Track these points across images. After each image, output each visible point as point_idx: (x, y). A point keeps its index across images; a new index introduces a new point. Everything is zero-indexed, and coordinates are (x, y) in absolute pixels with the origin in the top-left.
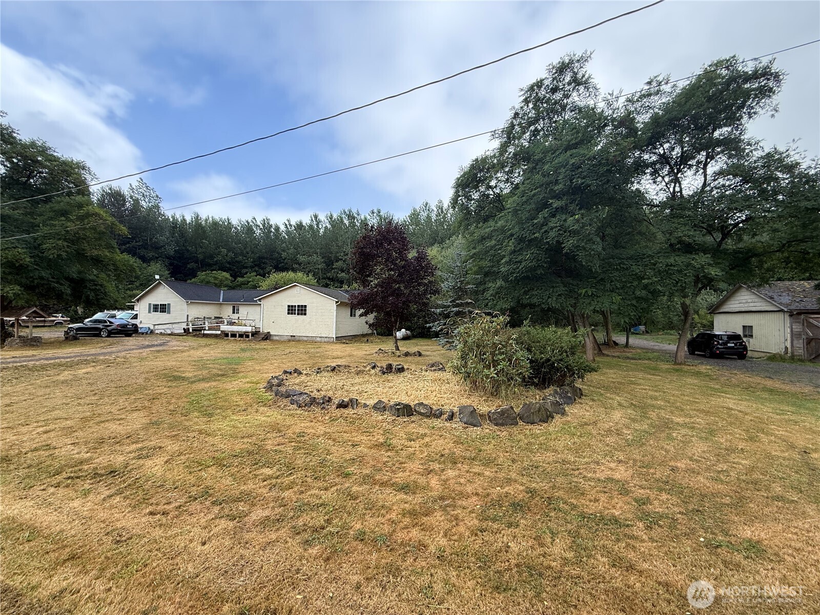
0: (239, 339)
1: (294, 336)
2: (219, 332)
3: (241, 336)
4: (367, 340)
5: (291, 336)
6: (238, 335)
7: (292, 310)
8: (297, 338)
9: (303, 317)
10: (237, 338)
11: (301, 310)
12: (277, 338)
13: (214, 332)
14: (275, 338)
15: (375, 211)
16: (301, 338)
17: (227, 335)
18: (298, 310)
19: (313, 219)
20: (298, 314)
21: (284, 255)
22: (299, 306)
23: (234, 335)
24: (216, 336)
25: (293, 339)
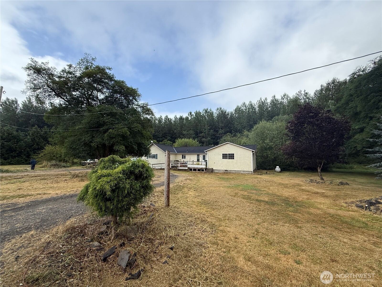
0: (198, 172)
1: (227, 170)
2: (187, 168)
3: (199, 170)
4: (267, 173)
5: (225, 170)
6: (197, 170)
7: (225, 156)
8: (229, 172)
9: (232, 160)
10: (197, 171)
11: (231, 156)
12: (217, 171)
13: (184, 168)
14: (215, 171)
15: (219, 108)
16: (231, 172)
17: (191, 170)
18: (229, 156)
19: (189, 114)
20: (229, 158)
21: (175, 131)
22: (229, 154)
23: (195, 170)
24: (185, 170)
25: (226, 172)
